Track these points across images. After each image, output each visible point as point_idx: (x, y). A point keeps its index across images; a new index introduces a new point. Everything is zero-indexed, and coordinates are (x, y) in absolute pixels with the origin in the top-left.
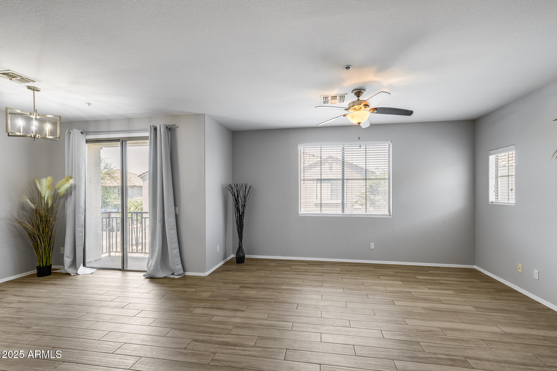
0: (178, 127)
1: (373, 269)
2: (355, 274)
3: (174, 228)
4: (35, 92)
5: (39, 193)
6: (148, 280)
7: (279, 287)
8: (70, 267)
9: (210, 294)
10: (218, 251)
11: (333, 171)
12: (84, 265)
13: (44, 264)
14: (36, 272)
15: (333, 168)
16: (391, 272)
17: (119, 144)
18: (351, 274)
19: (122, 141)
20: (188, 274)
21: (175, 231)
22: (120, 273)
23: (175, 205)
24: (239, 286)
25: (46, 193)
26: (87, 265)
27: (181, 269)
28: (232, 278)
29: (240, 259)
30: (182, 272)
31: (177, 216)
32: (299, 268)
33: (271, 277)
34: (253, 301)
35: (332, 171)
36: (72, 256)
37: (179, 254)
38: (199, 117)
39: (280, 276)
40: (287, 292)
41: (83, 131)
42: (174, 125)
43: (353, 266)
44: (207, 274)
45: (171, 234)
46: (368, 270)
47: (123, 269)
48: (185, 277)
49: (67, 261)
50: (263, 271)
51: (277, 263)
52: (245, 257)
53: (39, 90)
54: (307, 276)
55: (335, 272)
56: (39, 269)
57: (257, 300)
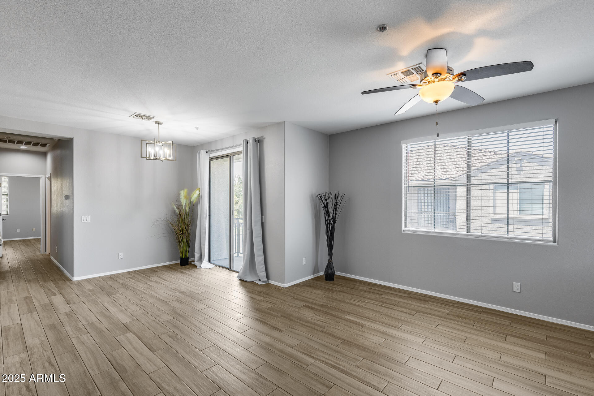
0: (265, 138)
1: (507, 322)
2: (469, 324)
3: (261, 236)
4: (160, 125)
5: (180, 202)
6: (239, 281)
7: (342, 316)
8: (198, 261)
9: (269, 305)
10: (304, 263)
11: (524, 172)
12: (210, 261)
13: (183, 256)
14: (179, 262)
15: (524, 168)
16: (541, 334)
17: (228, 159)
18: (460, 322)
19: (230, 157)
20: (271, 282)
21: (261, 239)
22: (227, 271)
23: (262, 214)
24: (304, 304)
25: (184, 201)
26: (212, 262)
27: (265, 276)
28: (305, 295)
29: (330, 276)
30: (265, 279)
31: (263, 224)
32: (391, 298)
33: (347, 303)
34: (301, 323)
35: (522, 172)
36: (199, 253)
37: (263, 262)
38: (281, 125)
39: (358, 303)
40: (346, 323)
41: (207, 151)
42: (262, 137)
43: (477, 312)
44: (286, 285)
45: (258, 241)
46: (496, 323)
47: (230, 269)
48: (268, 285)
49: (197, 255)
50: (343, 294)
51: (370, 287)
52: (335, 274)
53: (162, 123)
54: (391, 310)
55: (437, 313)
56: (181, 259)
57: (306, 324)
